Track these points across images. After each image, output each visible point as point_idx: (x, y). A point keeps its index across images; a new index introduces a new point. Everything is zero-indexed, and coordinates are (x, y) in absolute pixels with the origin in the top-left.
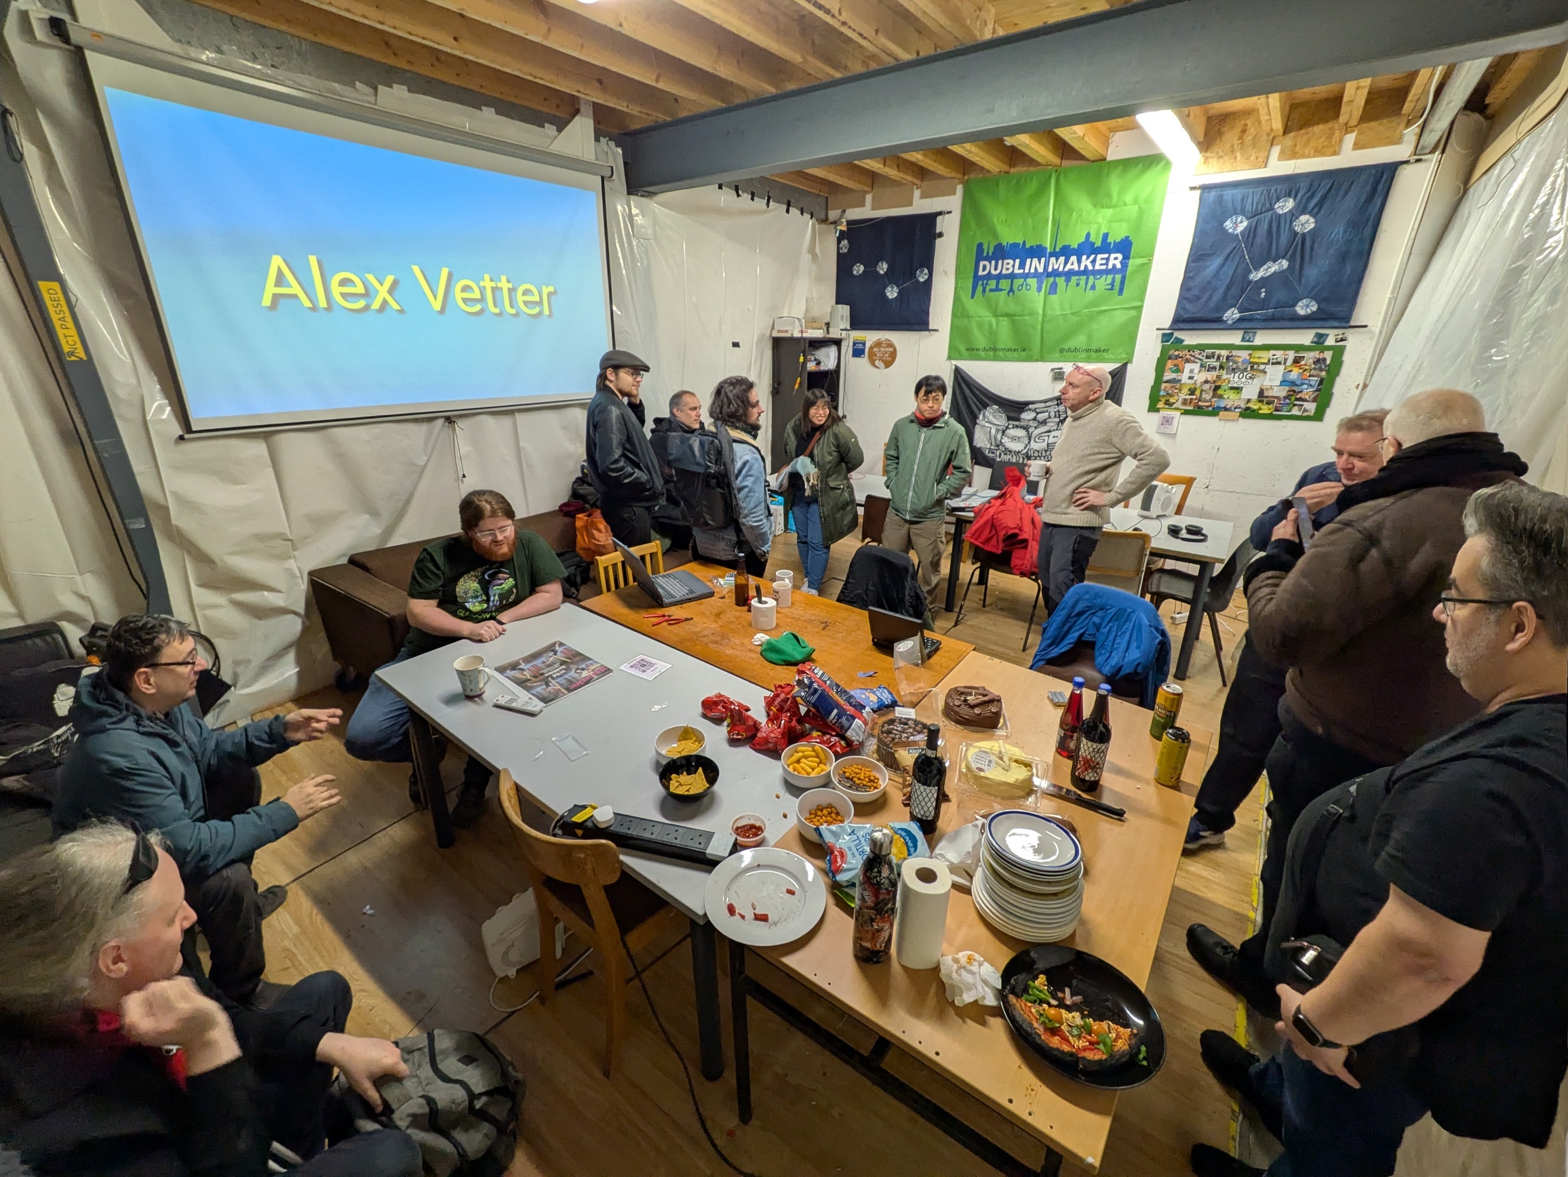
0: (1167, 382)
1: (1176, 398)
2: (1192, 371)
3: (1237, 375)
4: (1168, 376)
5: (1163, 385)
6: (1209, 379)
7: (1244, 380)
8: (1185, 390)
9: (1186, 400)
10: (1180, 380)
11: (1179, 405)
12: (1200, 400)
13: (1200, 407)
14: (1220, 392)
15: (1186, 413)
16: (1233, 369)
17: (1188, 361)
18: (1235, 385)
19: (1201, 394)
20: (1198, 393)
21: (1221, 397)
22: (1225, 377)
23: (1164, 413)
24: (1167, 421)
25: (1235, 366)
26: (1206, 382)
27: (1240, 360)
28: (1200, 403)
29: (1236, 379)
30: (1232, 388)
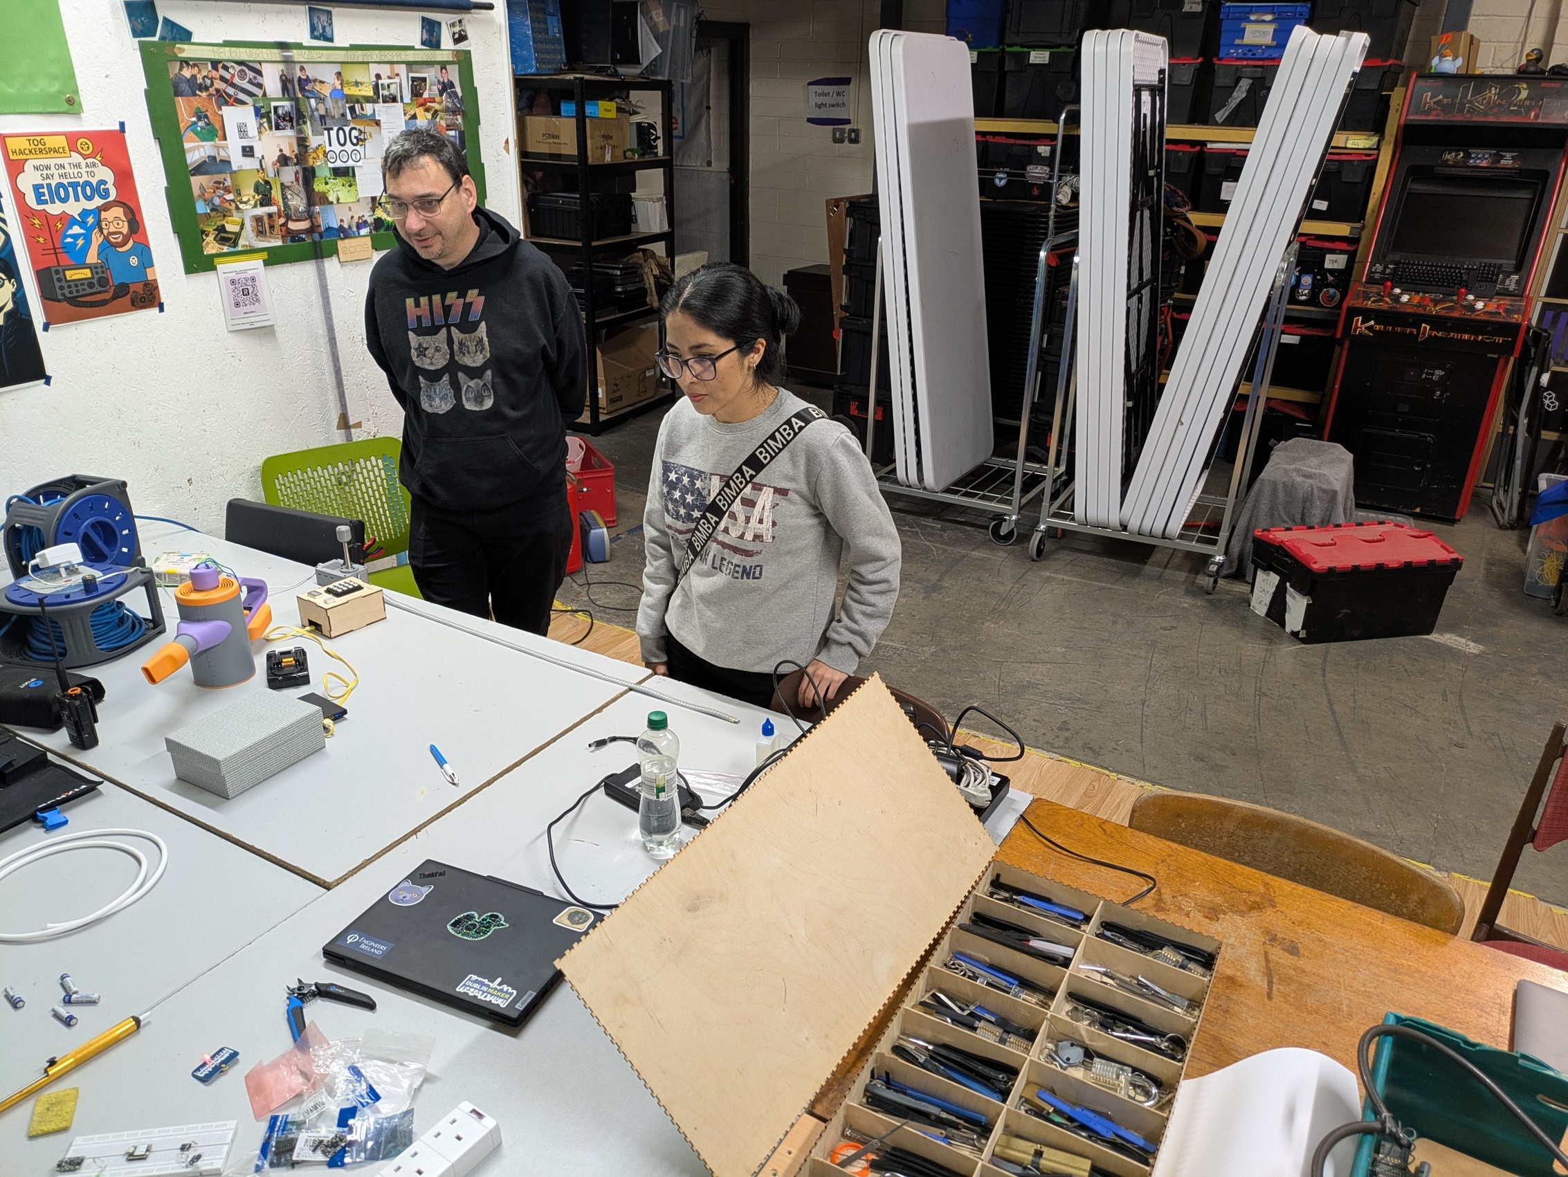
0: (200, 169)
1: (236, 217)
2: (242, 132)
3: (333, 133)
4: (196, 151)
5: (196, 182)
6: (287, 153)
7: (349, 147)
8: (249, 193)
9: (258, 219)
10: (227, 163)
11: (248, 238)
12: (288, 218)
13: (294, 236)
14: (318, 187)
15: (274, 258)
16: (322, 117)
17: (224, 99)
18: (339, 164)
19: (284, 198)
20: (276, 194)
21: (324, 200)
22: (314, 141)
23: (228, 268)
24: (245, 292)
25: (322, 112)
26: (283, 160)
27: (326, 91)
28: (293, 226)
29: (336, 147)
30: (337, 172)
